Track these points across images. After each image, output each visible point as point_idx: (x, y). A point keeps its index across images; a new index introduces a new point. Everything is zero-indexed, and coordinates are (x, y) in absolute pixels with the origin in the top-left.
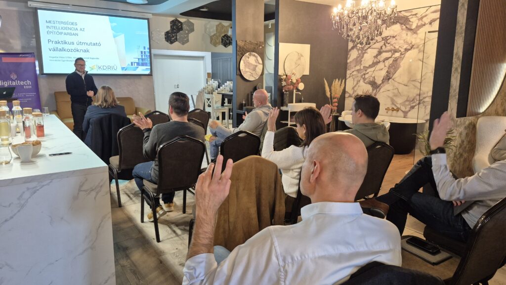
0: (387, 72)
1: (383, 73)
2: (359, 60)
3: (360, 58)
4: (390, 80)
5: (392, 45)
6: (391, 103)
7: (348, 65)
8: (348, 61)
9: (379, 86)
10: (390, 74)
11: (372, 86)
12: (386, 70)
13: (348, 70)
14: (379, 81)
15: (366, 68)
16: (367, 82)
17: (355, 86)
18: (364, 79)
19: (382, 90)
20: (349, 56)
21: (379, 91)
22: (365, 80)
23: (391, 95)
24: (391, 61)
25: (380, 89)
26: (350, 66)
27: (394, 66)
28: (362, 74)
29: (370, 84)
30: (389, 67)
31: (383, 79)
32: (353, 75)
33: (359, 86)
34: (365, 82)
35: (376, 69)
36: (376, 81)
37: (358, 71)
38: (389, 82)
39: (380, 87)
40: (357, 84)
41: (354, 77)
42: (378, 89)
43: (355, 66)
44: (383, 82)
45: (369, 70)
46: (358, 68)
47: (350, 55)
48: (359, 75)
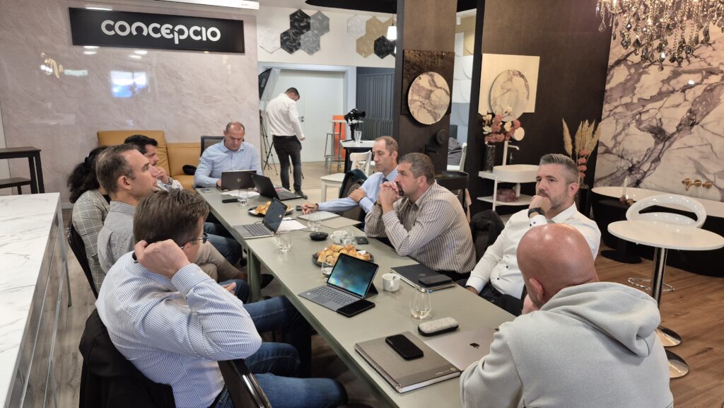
0: (690, 111)
1: (682, 113)
2: (628, 86)
3: (631, 82)
4: (695, 127)
5: (704, 60)
6: (694, 170)
7: (606, 94)
8: (608, 87)
9: (669, 138)
10: (695, 115)
11: (655, 136)
12: (688, 108)
13: (606, 102)
14: (670, 128)
15: (643, 102)
16: (645, 127)
17: (620, 134)
18: (639, 122)
19: (676, 145)
20: (608, 78)
21: (670, 146)
22: (640, 125)
23: (696, 156)
24: (699, 91)
25: (673, 142)
26: (611, 96)
27: (707, 101)
28: (635, 112)
29: (651, 132)
30: (694, 103)
31: (680, 125)
32: (615, 113)
33: (627, 135)
34: (641, 127)
35: (666, 105)
36: (664, 127)
37: (627, 105)
38: (692, 131)
39: (672, 140)
40: (624, 129)
41: (616, 116)
42: (667, 144)
43: (621, 97)
44: (678, 130)
45: (649, 106)
46: (626, 100)
47: (612, 76)
48: (629, 113)
